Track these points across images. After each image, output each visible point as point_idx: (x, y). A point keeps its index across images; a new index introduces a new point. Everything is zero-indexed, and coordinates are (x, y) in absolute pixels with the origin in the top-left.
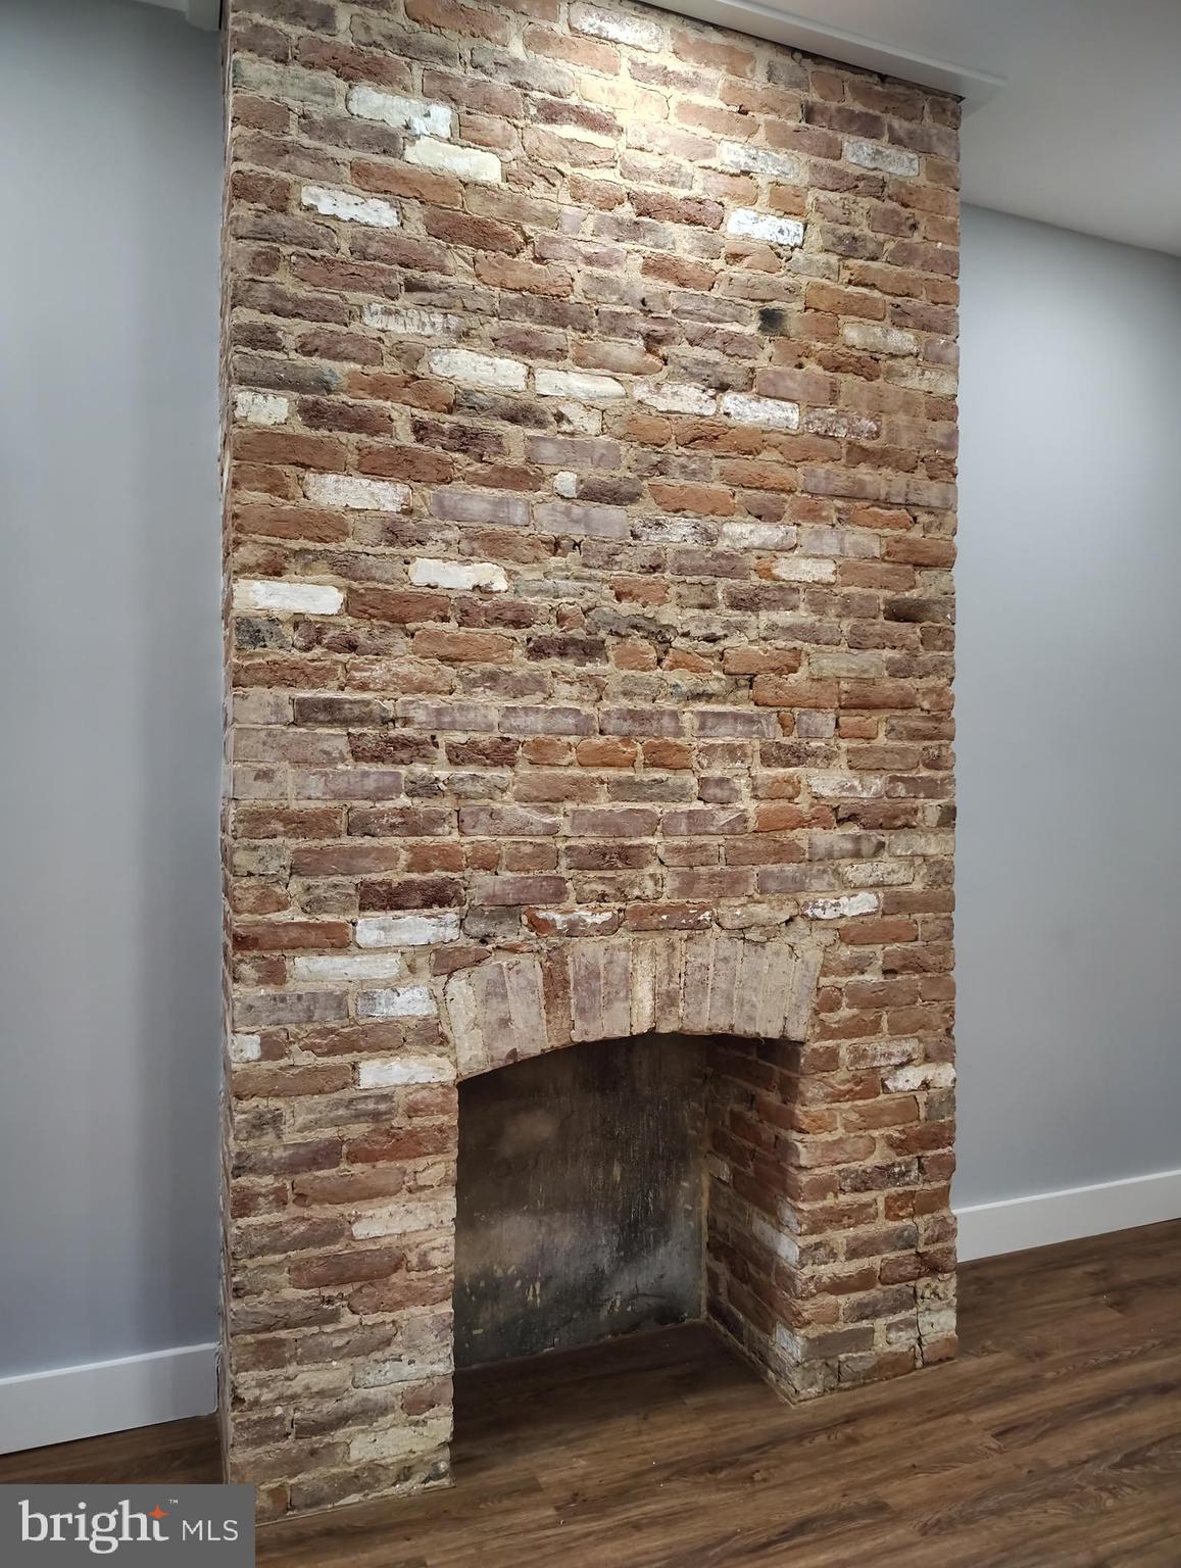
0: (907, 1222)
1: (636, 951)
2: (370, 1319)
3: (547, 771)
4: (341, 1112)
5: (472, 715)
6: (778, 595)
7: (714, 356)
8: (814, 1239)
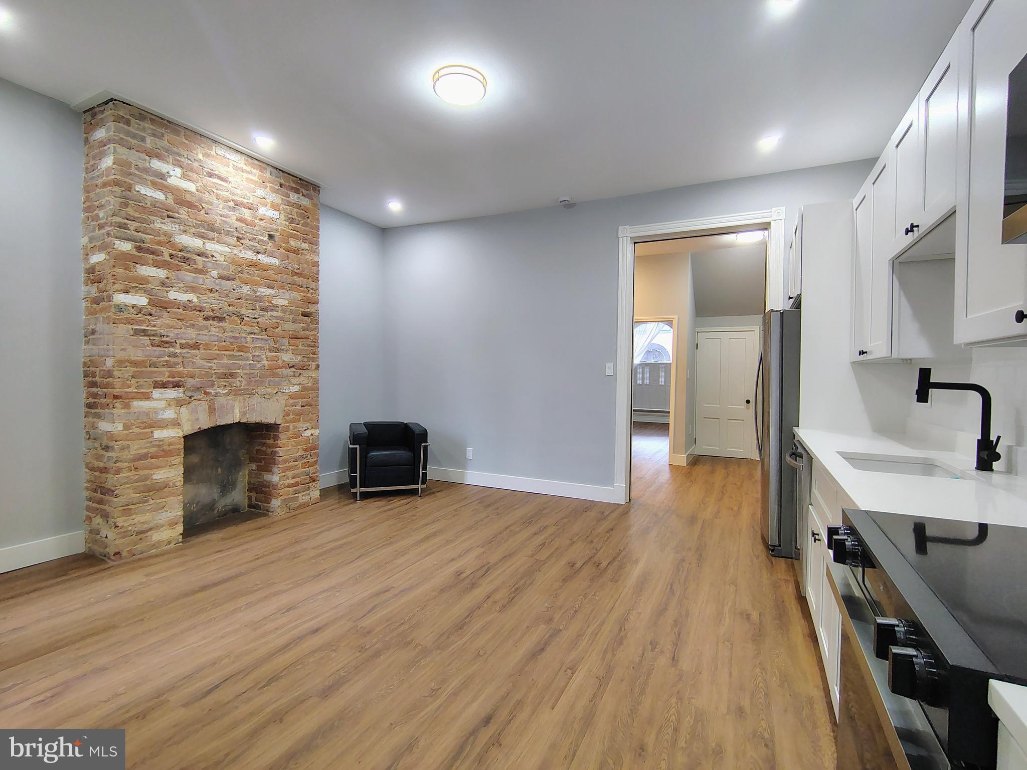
0: (307, 469)
1: (235, 400)
2: (158, 501)
3: (208, 351)
4: (148, 445)
5: (187, 335)
6: (273, 308)
7: (256, 244)
8: (283, 474)
